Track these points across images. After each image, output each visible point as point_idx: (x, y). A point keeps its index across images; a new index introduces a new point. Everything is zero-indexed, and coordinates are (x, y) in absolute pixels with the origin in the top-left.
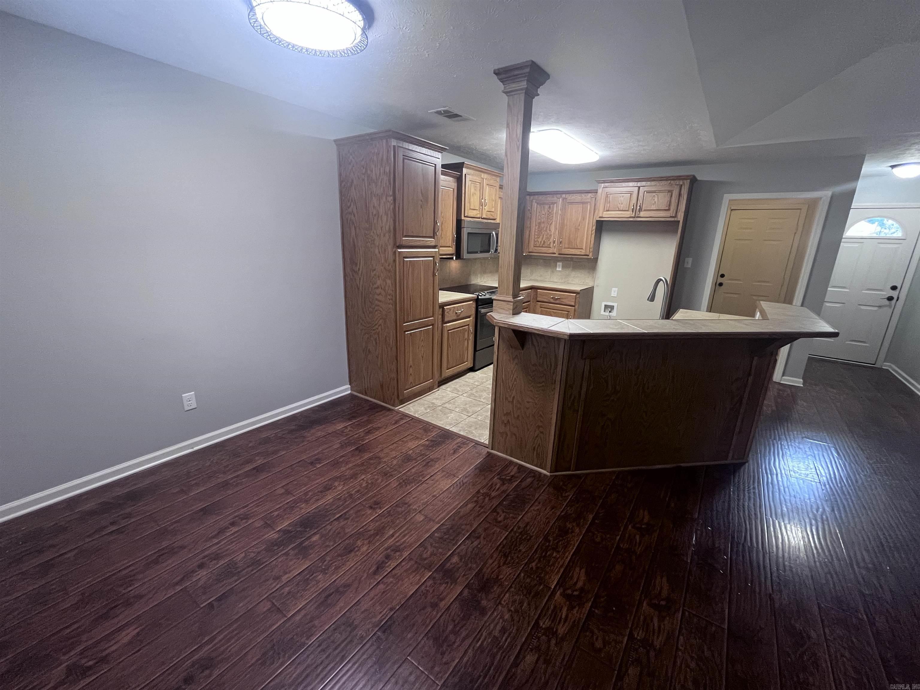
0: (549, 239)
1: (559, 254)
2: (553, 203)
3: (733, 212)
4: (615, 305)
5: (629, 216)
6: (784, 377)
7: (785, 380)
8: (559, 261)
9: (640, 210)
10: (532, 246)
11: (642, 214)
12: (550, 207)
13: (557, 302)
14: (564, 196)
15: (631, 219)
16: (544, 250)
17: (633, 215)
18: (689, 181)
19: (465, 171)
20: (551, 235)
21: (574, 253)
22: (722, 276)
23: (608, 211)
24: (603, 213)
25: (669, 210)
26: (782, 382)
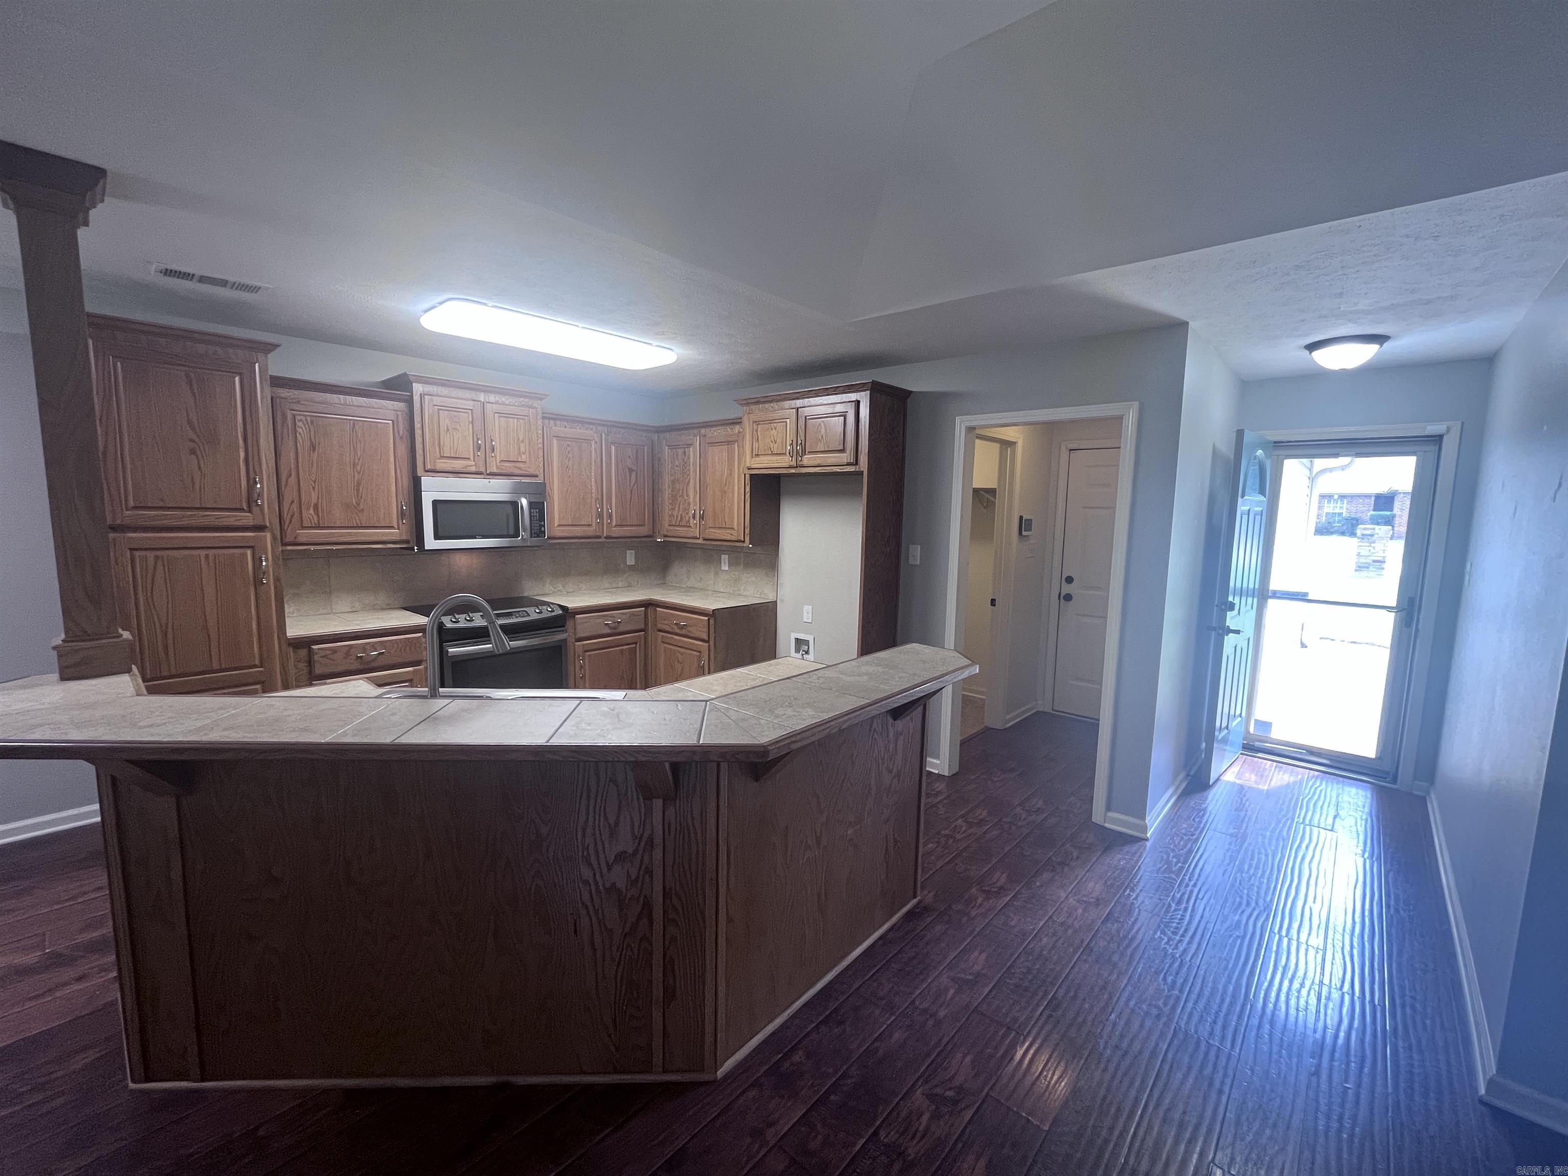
0: (686, 510)
1: (705, 539)
2: (689, 445)
3: (1073, 454)
4: (809, 638)
5: (786, 465)
6: (1110, 814)
7: (1114, 821)
8: (724, 552)
9: (804, 452)
10: (666, 525)
11: (807, 459)
12: (685, 453)
13: (683, 632)
14: (703, 431)
15: (793, 471)
16: (682, 531)
17: (794, 463)
18: (869, 392)
19: (418, 388)
20: (689, 504)
21: (722, 537)
22: (1069, 580)
23: (757, 455)
24: (750, 462)
25: (843, 451)
26: (1107, 825)
